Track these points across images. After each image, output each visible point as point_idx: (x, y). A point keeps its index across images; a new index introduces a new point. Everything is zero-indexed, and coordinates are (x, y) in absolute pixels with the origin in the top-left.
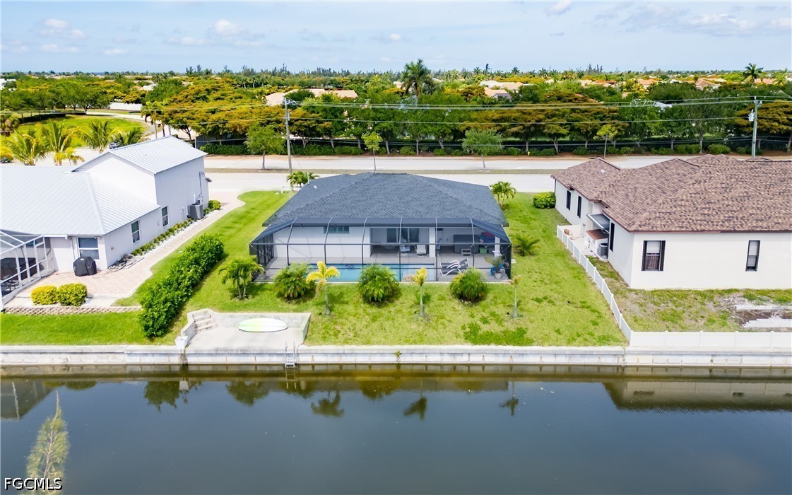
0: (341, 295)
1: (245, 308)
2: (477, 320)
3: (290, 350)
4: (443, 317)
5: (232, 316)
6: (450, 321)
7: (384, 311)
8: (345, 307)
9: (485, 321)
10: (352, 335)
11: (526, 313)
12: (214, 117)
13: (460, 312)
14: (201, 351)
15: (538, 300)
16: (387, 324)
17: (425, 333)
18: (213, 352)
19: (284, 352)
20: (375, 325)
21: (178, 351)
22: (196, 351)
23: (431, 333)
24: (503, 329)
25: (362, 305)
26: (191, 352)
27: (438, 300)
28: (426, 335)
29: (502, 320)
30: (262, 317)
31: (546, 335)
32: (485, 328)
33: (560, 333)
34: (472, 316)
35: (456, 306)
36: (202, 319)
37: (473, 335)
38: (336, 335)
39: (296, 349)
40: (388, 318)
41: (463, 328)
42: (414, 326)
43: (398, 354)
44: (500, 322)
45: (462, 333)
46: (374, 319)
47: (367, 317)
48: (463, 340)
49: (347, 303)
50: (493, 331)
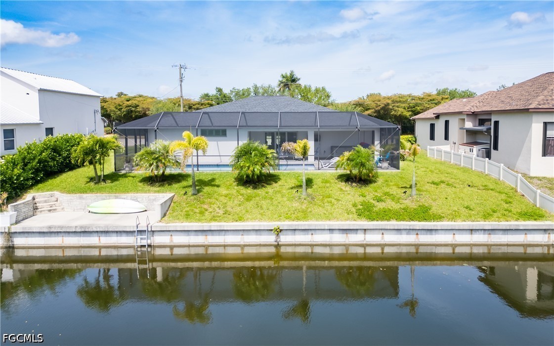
1: (100, 190)
3: (142, 227)
4: (329, 197)
5: (81, 198)
6: (338, 200)
7: (261, 192)
8: (215, 188)
9: (379, 200)
10: (221, 212)
13: (349, 192)
14: (30, 228)
15: (436, 184)
16: (264, 203)
17: (309, 210)
18: (45, 230)
19: (135, 229)
21: (2, 229)
22: (23, 228)
24: (402, 206)
25: (236, 187)
26: (18, 231)
27: (322, 182)
32: (380, 206)
33: (470, 209)
34: (363, 196)
35: (343, 188)
36: (46, 202)
37: (367, 212)
38: (202, 213)
39: (149, 226)
40: (265, 198)
41: (355, 205)
42: (296, 205)
43: (279, 231)
44: (397, 200)
45: (354, 210)
46: (249, 199)
47: (240, 197)
48: (355, 216)
50: (391, 208)
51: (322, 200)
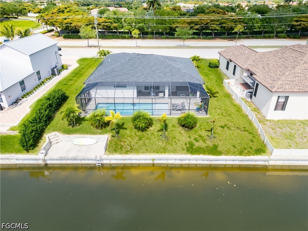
0: (123, 124)
1: (75, 132)
2: (192, 139)
3: (98, 158)
4: (175, 138)
5: (68, 137)
6: (179, 140)
7: (144, 133)
8: (125, 131)
9: (196, 140)
10: (129, 148)
11: (217, 135)
12: (66, 21)
13: (183, 135)
14: (53, 158)
15: (222, 127)
16: (147, 142)
17: (166, 147)
18: (59, 159)
19: (95, 159)
20: (141, 143)
21: (41, 158)
22: (50, 158)
23: (169, 147)
24: (206, 145)
25: (134, 130)
26: (48, 159)
27: (172, 127)
28: (167, 148)
29: (205, 140)
30: (83, 137)
31: (228, 149)
32: (197, 144)
33: (235, 147)
34: (190, 137)
35: (181, 131)
36: (54, 138)
37: (191, 149)
38: (121, 148)
39: (101, 158)
40: (147, 138)
41: (186, 144)
42: (161, 143)
43: (153, 160)
44: (204, 141)
45: (185, 148)
46: (140, 139)
47: (137, 137)
48: (186, 151)
49: (126, 129)
50: (201, 146)
51: (172, 140)
